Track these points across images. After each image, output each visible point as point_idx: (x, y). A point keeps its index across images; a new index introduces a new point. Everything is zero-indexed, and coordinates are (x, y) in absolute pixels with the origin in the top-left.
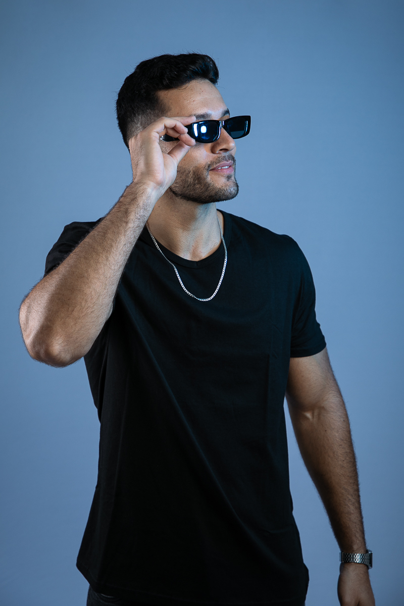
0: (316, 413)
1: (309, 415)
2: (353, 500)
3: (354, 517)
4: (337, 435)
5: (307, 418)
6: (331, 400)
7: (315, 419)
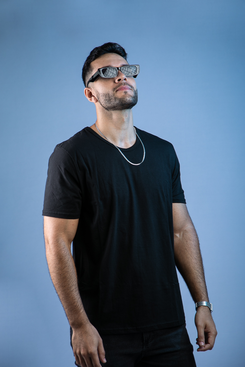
0: (181, 234)
1: (178, 235)
2: (202, 277)
3: (202, 284)
4: (193, 243)
5: (177, 237)
6: (188, 227)
7: (181, 237)
